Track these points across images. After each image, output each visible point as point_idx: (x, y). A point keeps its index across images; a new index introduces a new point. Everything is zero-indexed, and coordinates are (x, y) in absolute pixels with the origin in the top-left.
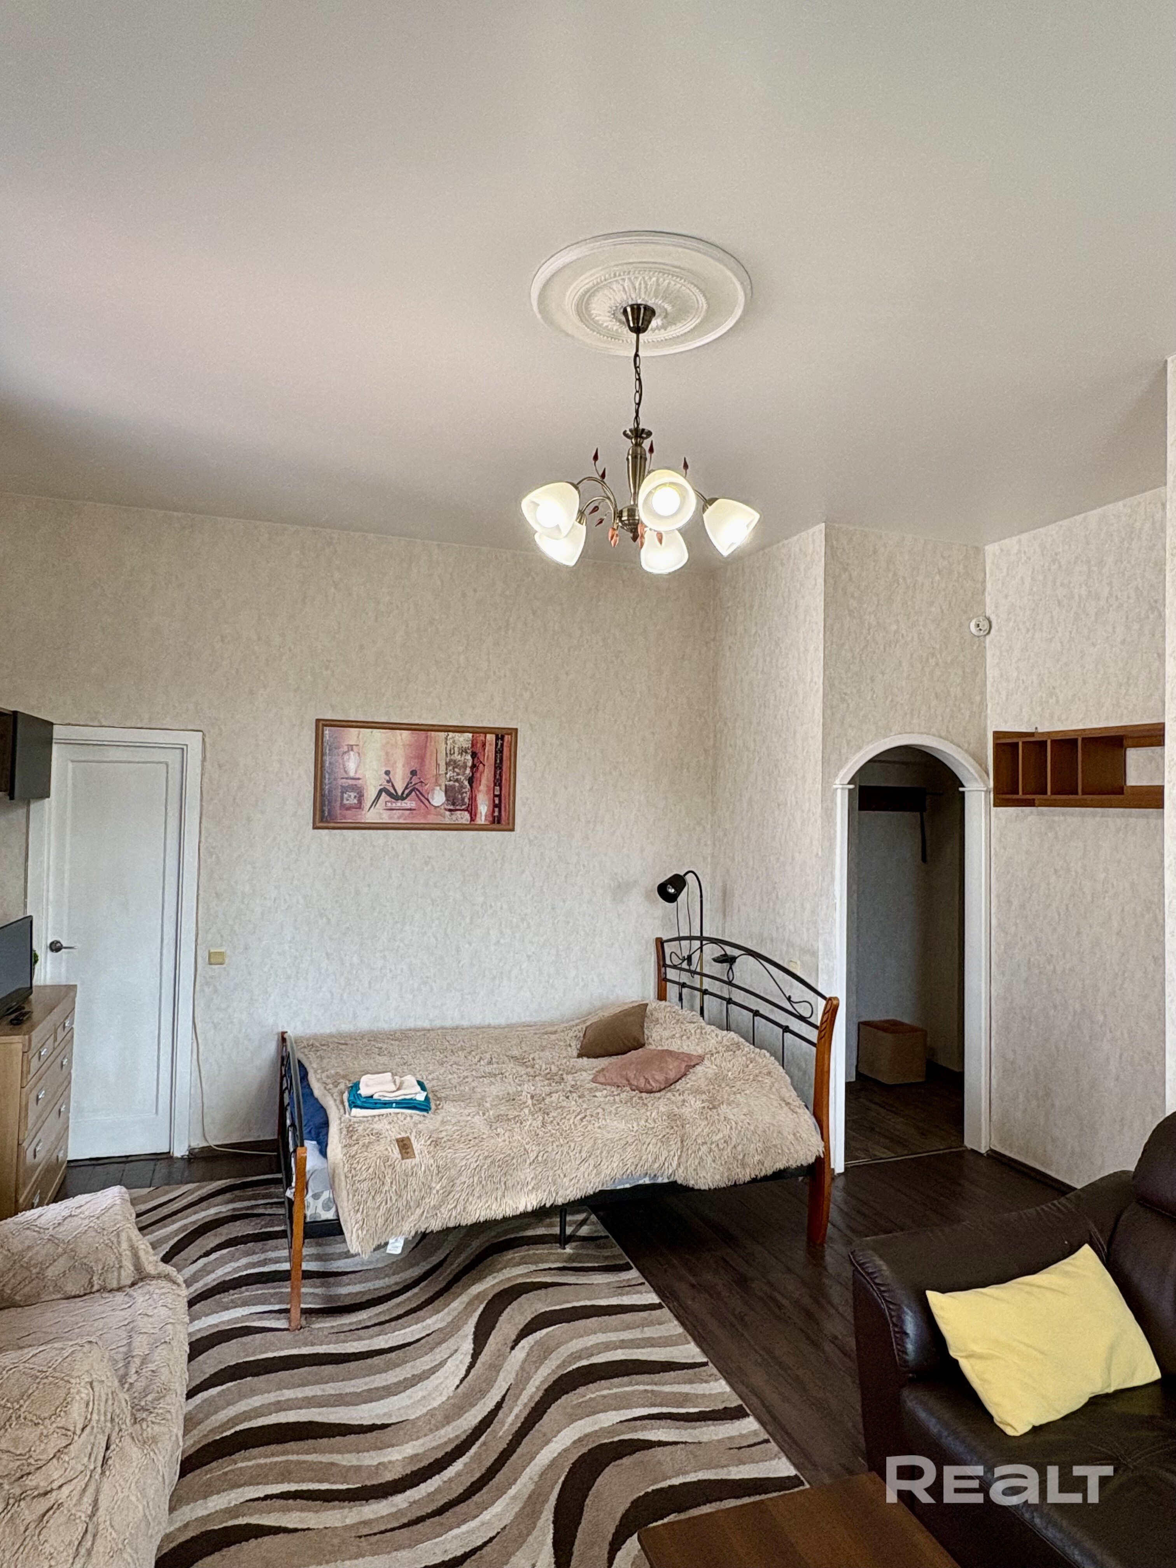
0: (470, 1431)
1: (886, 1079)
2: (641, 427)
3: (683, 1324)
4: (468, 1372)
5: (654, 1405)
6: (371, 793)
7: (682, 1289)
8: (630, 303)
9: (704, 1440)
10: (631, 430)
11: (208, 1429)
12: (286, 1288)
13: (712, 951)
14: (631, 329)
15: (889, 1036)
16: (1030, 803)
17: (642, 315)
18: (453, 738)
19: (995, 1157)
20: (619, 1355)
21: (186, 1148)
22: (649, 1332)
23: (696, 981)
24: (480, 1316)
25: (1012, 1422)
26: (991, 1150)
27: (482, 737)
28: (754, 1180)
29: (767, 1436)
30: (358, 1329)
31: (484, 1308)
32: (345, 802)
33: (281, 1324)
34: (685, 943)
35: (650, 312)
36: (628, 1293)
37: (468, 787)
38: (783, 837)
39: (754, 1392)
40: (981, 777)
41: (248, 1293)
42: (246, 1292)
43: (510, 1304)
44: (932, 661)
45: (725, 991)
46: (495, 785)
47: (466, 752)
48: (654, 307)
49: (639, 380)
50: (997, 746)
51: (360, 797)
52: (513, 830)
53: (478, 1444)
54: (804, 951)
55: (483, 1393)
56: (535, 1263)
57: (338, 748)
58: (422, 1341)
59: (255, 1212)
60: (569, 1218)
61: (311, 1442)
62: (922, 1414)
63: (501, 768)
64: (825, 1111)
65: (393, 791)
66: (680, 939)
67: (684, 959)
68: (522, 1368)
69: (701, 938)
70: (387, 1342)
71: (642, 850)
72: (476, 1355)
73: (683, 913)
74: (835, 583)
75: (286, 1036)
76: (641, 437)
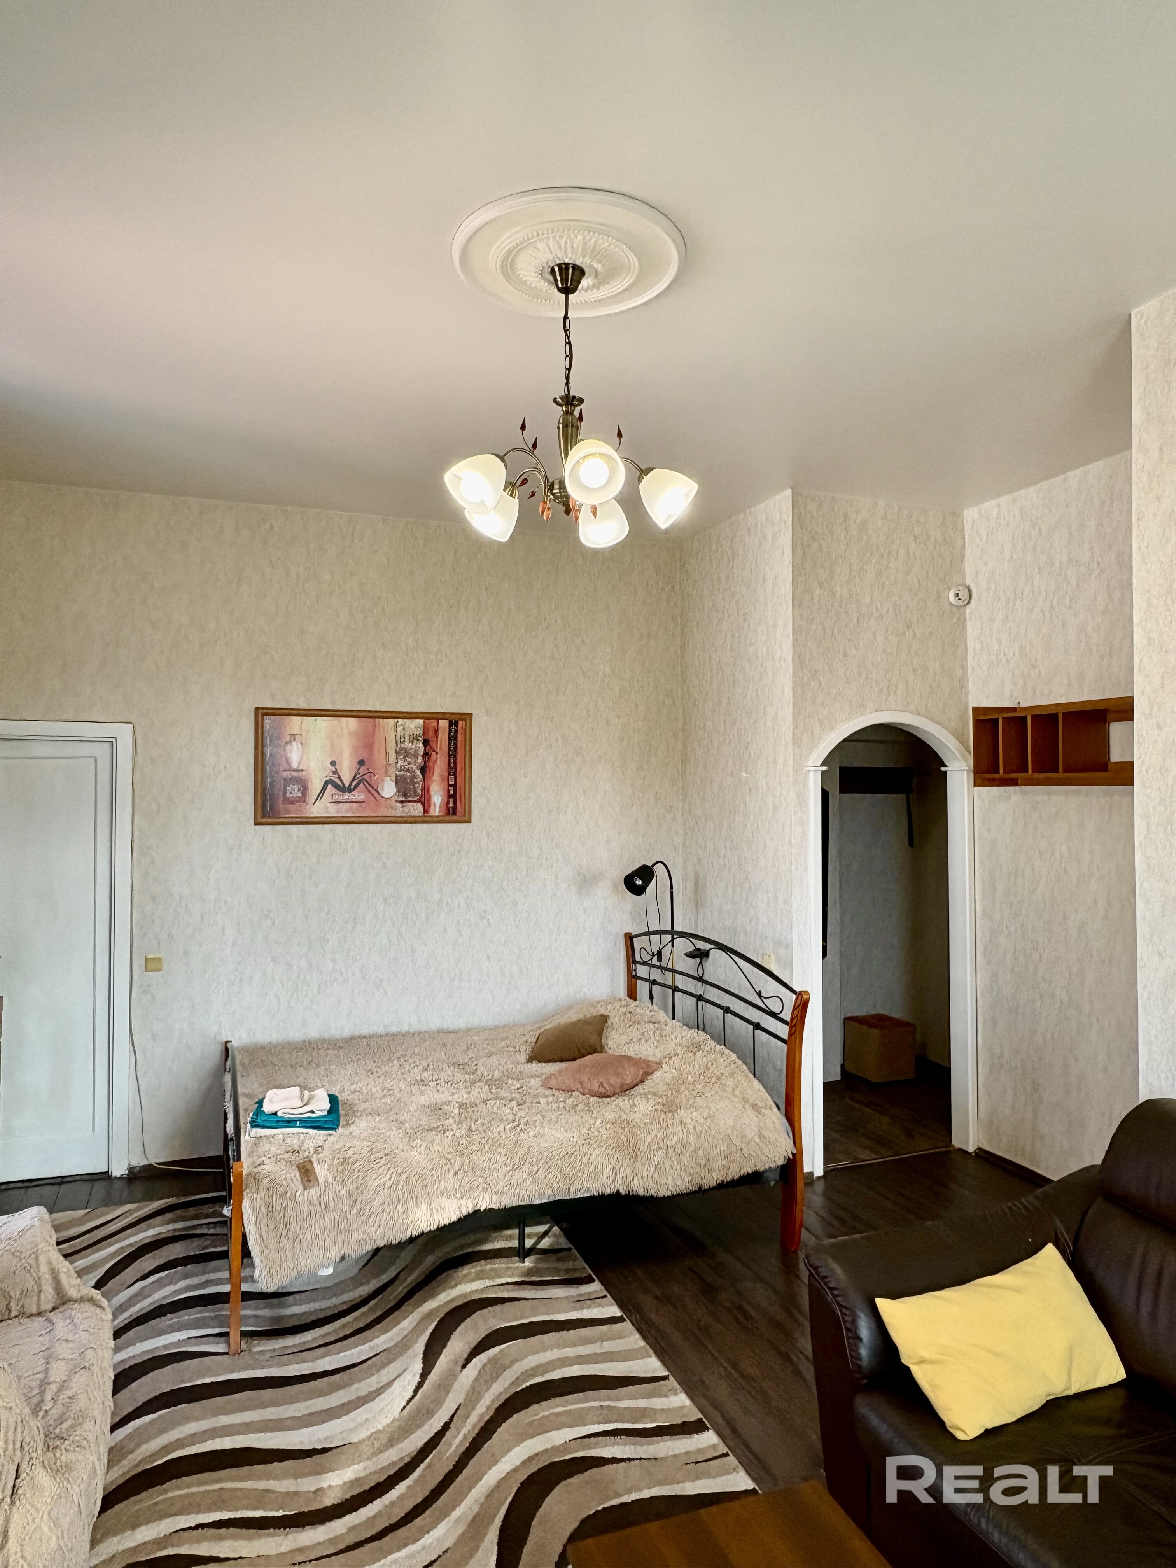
0: (415, 1453)
1: (873, 1076)
2: (572, 394)
3: (644, 1338)
4: (416, 1392)
5: (607, 1422)
6: (316, 786)
7: (647, 1301)
8: (558, 262)
9: (660, 1456)
10: (561, 398)
11: (139, 1458)
12: (224, 1310)
13: (683, 945)
14: (560, 290)
15: (875, 1031)
16: (1013, 783)
17: (570, 276)
18: (402, 725)
19: (983, 1155)
20: (576, 1371)
21: (126, 1166)
22: (609, 1346)
23: (668, 978)
24: (432, 1334)
25: (962, 1426)
26: (980, 1149)
27: (434, 723)
28: (721, 1186)
29: (725, 1450)
30: (301, 1351)
31: (436, 1326)
32: (288, 795)
33: (221, 1348)
34: (655, 938)
35: (580, 272)
36: (589, 1307)
37: (421, 777)
38: (756, 824)
39: (716, 1406)
40: (963, 756)
41: (186, 1318)
42: (185, 1316)
43: (463, 1321)
44: (909, 634)
45: (695, 987)
46: (449, 774)
47: (418, 740)
48: (584, 266)
49: (569, 343)
50: (977, 723)
51: (305, 790)
52: (470, 821)
53: (422, 1466)
54: (778, 944)
55: (430, 1413)
56: (492, 1278)
57: (278, 738)
58: (369, 1362)
59: (198, 1232)
60: (528, 1230)
61: (246, 1468)
62: (874, 1420)
63: (455, 756)
64: (796, 1113)
65: (339, 782)
66: (649, 933)
67: (653, 955)
68: (473, 1388)
69: (673, 933)
70: (330, 1364)
71: (608, 842)
72: (424, 1376)
73: (652, 908)
74: (804, 553)
75: (229, 1045)
76: (572, 405)
